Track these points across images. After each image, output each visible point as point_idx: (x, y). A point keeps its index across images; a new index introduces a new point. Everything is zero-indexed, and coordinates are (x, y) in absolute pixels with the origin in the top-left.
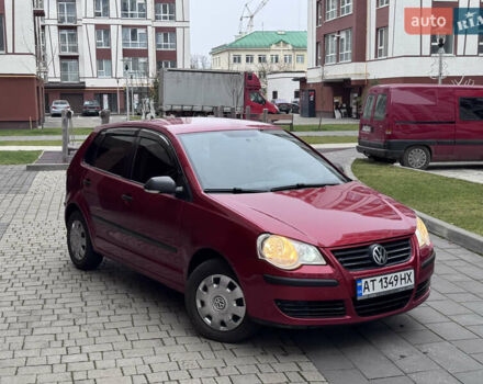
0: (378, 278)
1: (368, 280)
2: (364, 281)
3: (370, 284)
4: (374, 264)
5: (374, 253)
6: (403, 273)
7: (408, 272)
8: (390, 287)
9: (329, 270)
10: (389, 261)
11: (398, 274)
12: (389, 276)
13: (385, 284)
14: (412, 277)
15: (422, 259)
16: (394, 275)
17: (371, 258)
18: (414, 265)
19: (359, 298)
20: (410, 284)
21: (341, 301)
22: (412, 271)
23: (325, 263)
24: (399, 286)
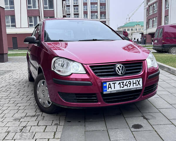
0: (118, 82)
1: (111, 83)
2: (108, 83)
3: (112, 85)
4: (116, 75)
5: (117, 68)
6: (134, 80)
7: (138, 80)
8: (125, 88)
9: (87, 77)
10: (126, 74)
11: (131, 81)
12: (125, 81)
13: (122, 86)
14: (141, 83)
15: (149, 73)
16: (128, 81)
17: (115, 71)
18: (142, 76)
19: (105, 93)
20: (139, 86)
21: (95, 94)
22: (141, 79)
23: (85, 73)
24: (131, 87)
